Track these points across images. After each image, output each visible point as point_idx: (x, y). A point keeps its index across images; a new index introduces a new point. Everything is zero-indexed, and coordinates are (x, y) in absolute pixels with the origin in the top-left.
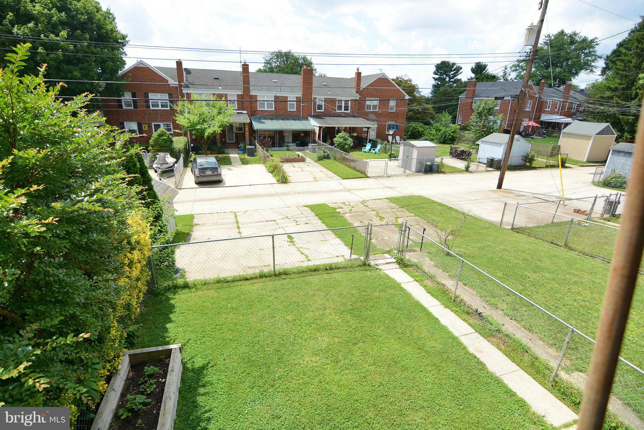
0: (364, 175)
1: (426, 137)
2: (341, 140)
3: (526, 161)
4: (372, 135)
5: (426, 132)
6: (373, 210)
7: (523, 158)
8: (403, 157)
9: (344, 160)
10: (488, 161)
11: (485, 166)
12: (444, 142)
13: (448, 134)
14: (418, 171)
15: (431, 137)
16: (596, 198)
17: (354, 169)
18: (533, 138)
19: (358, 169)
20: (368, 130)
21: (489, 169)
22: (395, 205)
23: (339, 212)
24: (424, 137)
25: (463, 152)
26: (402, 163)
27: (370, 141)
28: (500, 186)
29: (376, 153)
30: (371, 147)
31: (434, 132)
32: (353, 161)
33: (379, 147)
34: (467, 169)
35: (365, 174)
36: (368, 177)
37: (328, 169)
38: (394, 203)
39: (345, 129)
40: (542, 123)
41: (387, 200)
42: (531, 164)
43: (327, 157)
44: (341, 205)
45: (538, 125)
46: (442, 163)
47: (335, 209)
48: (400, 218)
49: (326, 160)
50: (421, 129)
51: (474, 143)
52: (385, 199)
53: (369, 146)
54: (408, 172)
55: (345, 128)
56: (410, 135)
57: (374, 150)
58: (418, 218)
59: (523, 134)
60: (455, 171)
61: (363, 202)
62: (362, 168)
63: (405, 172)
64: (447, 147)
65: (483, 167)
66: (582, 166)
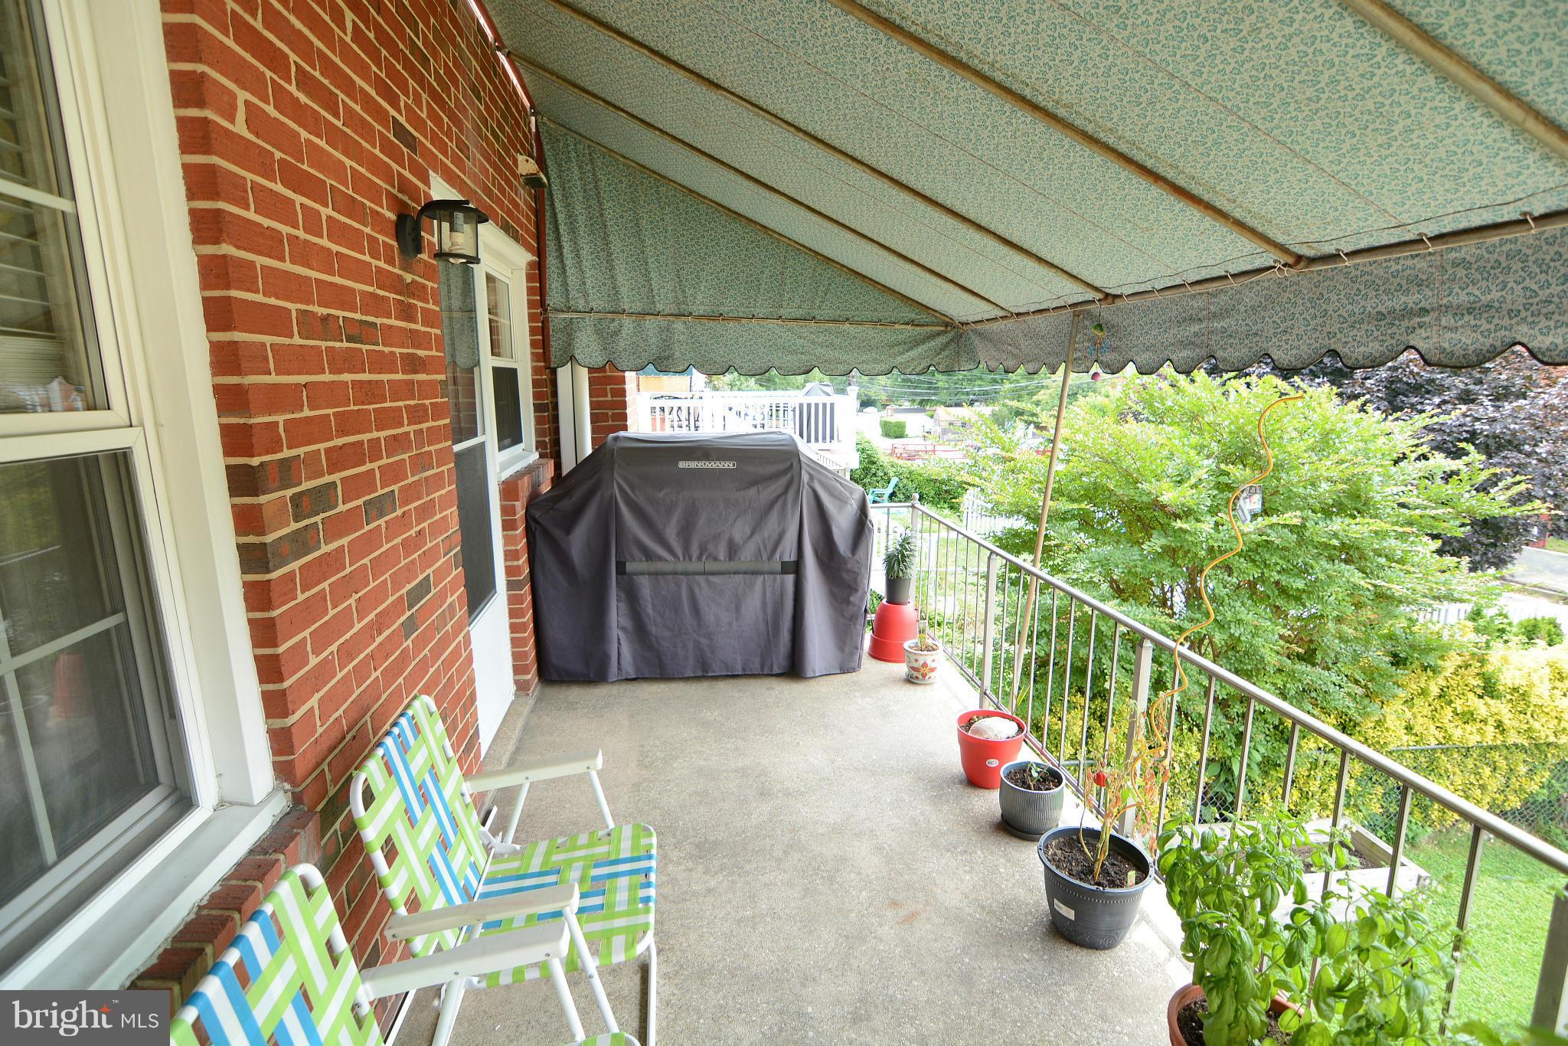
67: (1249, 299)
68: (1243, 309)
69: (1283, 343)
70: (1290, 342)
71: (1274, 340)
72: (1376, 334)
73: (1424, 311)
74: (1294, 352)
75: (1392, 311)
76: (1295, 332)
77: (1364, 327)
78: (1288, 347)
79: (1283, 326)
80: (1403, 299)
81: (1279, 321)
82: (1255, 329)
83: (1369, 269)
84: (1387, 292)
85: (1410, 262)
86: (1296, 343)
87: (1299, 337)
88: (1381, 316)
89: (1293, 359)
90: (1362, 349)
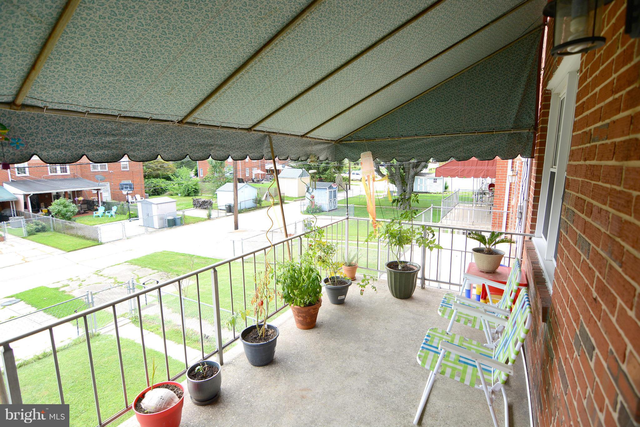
0: (96, 242)
1: (171, 192)
2: (61, 208)
3: (256, 203)
4: (106, 196)
5: (169, 187)
6: (110, 278)
7: (254, 201)
8: (143, 216)
9: (66, 231)
10: (226, 207)
11: (224, 211)
12: (188, 195)
13: (190, 187)
14: (162, 228)
15: (175, 192)
16: (296, 224)
17: (84, 237)
18: (263, 183)
19: (88, 236)
20: (98, 193)
21: (228, 214)
22: (136, 266)
23: (64, 292)
24: (168, 192)
25: (204, 202)
26: (144, 222)
27: (104, 203)
28: (236, 227)
29: (112, 216)
30: (105, 210)
31: (176, 186)
32: (80, 229)
33: (114, 209)
34: (209, 217)
35: (98, 241)
36: (101, 244)
37: (45, 244)
38: (135, 264)
39: (66, 194)
40: (267, 171)
41: (127, 263)
42: (260, 205)
43: (43, 230)
44: (66, 282)
45: (264, 173)
46: (184, 216)
47: (57, 289)
48: (142, 278)
49: (40, 234)
50: (163, 185)
51: (214, 193)
52: (125, 262)
53: (101, 209)
54: (150, 229)
55: (66, 192)
56: (152, 192)
57: (109, 213)
58: (161, 273)
59: (255, 180)
60: (198, 220)
61: (98, 273)
62: (94, 236)
63: (147, 231)
64: (190, 200)
65: (223, 213)
66: (295, 201)
67: (148, 130)
68: (144, 134)
69: (166, 150)
70: (170, 150)
71: (162, 149)
72: (201, 150)
73: (212, 145)
74: (171, 154)
75: (204, 144)
76: (172, 146)
77: (197, 148)
78: (169, 152)
79: (166, 144)
80: (207, 141)
81: (164, 142)
82: (152, 143)
83: (197, 130)
84: (203, 138)
85: (208, 131)
86: (172, 151)
87: (173, 149)
88: (201, 145)
89: (170, 157)
90: (197, 154)
